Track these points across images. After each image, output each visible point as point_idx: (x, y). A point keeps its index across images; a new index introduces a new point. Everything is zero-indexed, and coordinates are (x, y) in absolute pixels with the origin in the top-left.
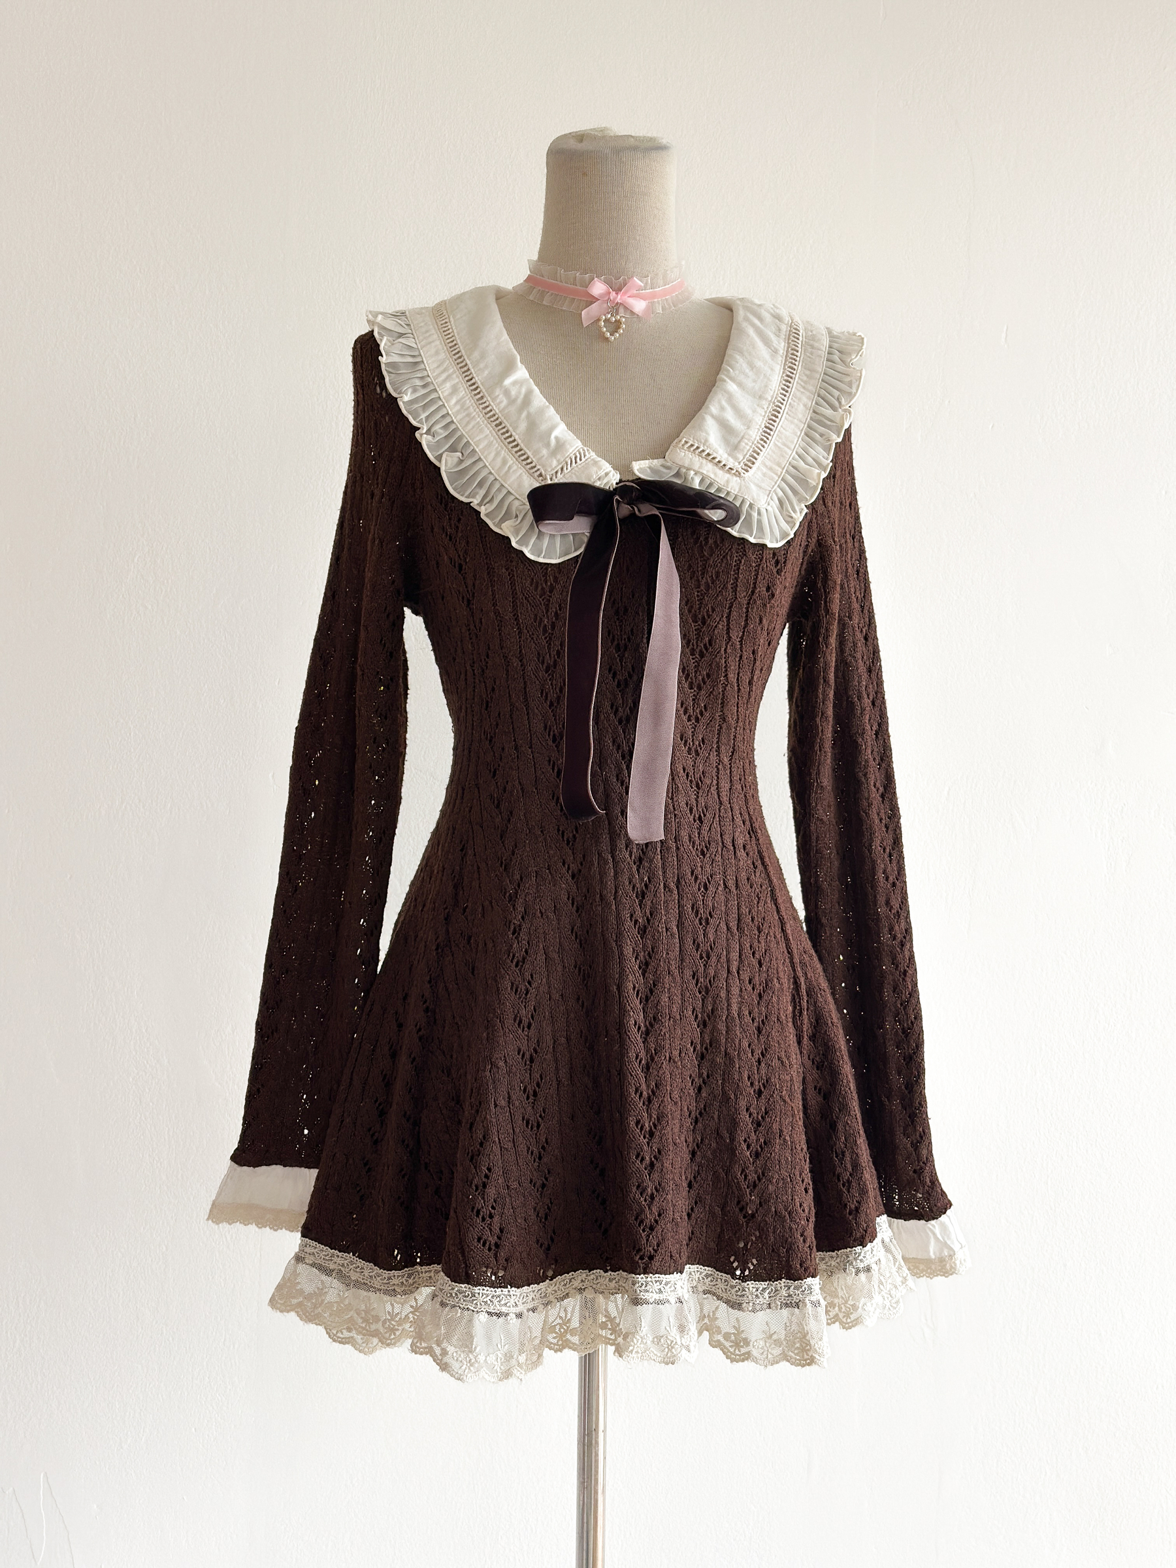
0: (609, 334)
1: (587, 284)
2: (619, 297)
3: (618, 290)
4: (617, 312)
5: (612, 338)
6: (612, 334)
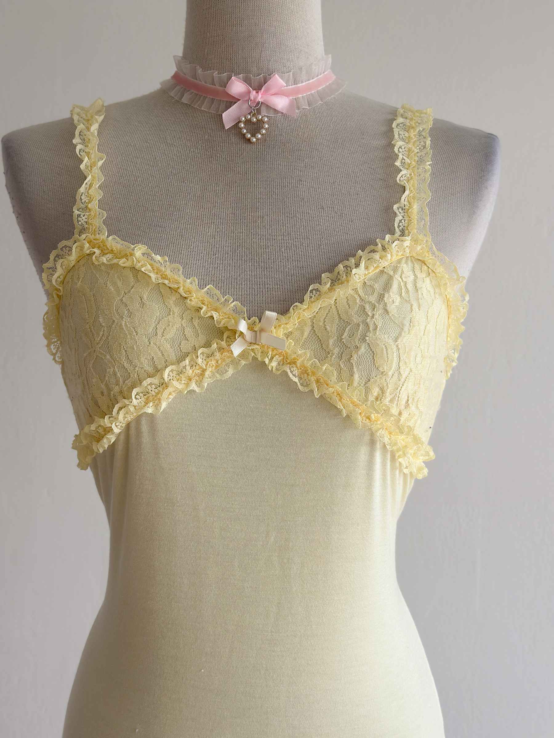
0: (249, 136)
1: (225, 84)
2: (260, 96)
3: (258, 89)
4: (259, 112)
5: (254, 140)
6: (253, 135)
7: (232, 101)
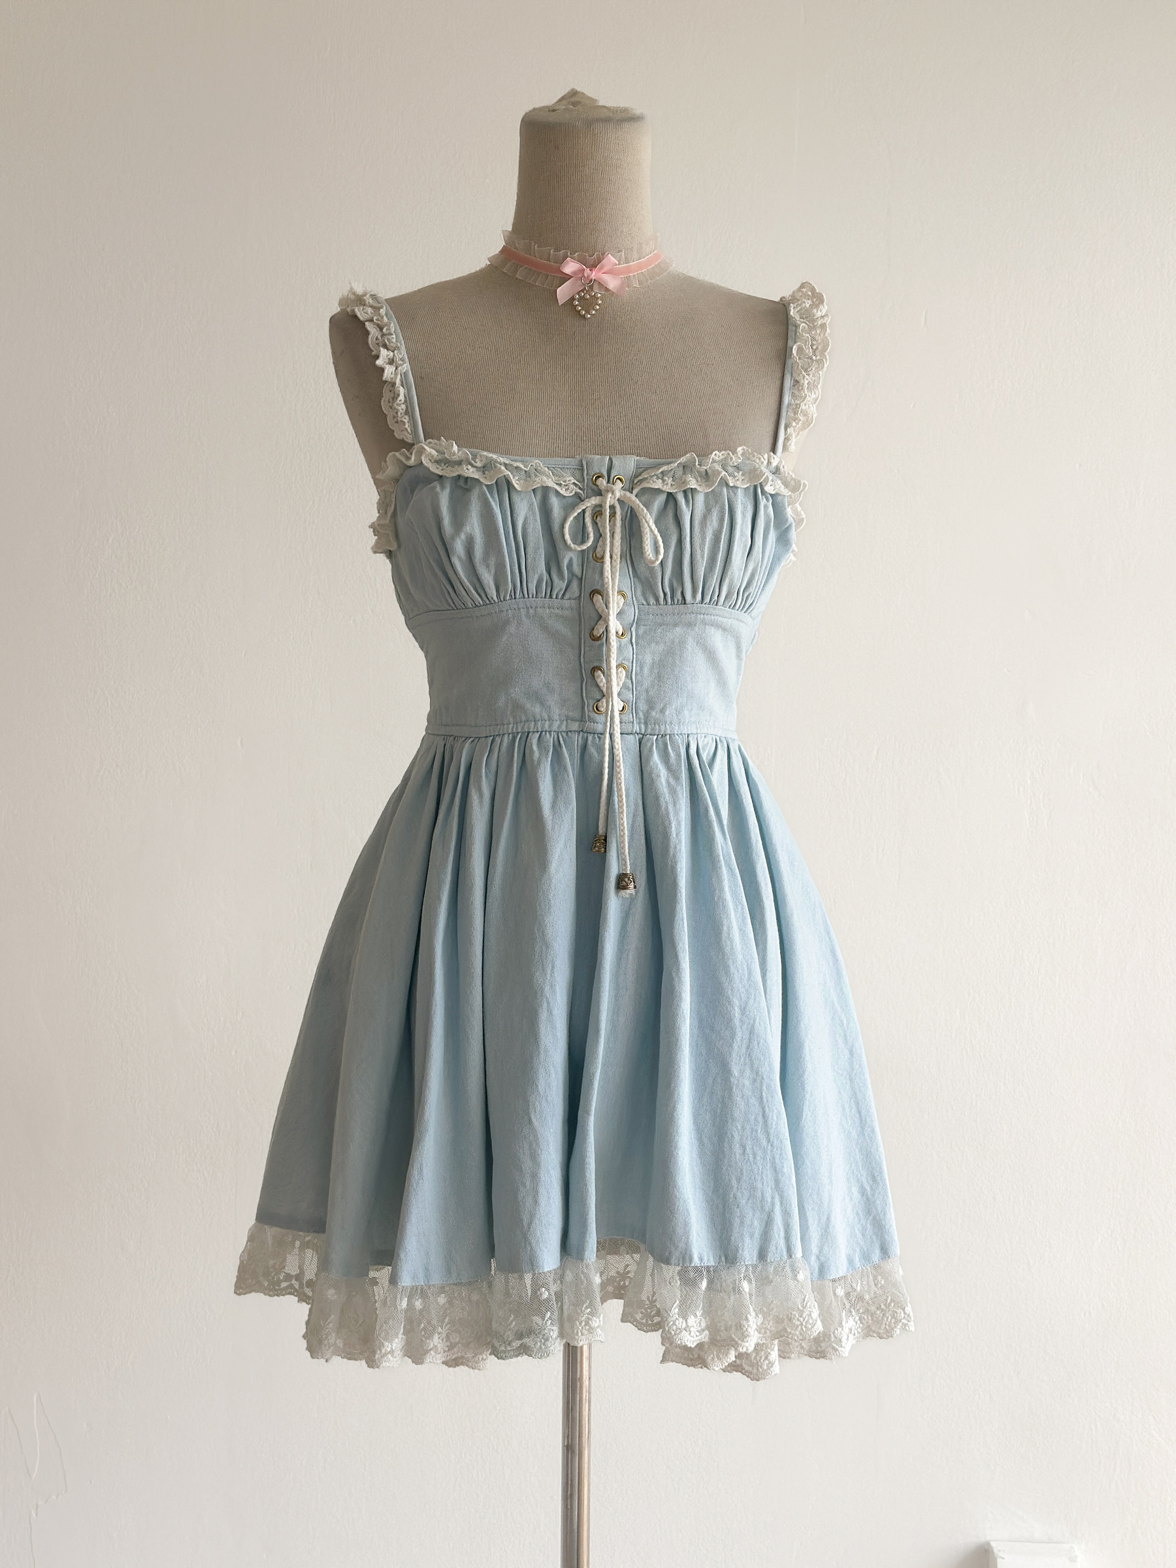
0: (583, 312)
1: (560, 262)
2: (593, 274)
3: (593, 267)
4: (591, 287)
5: (589, 316)
6: (588, 312)
7: (566, 278)
